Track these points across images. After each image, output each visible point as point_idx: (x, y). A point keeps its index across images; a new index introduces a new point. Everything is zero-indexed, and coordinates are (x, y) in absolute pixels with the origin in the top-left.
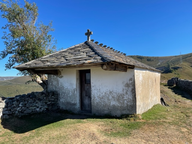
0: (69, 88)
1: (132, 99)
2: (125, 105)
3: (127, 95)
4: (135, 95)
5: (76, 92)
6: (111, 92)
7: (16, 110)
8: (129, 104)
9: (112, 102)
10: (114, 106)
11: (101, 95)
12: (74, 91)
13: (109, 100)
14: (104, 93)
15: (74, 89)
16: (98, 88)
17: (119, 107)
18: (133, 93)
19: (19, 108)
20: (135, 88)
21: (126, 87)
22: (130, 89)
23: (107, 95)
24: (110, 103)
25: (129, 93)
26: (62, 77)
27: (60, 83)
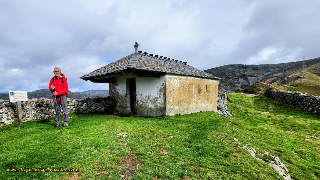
0: (122, 94)
1: (163, 101)
2: (159, 107)
3: (160, 99)
4: (166, 98)
5: (126, 97)
6: (149, 97)
7: (81, 108)
8: (161, 106)
9: (150, 105)
10: (151, 108)
11: (143, 99)
12: (125, 97)
13: (147, 103)
14: (144, 98)
15: (125, 95)
16: (141, 94)
17: (155, 109)
18: (164, 96)
19: (83, 107)
20: (166, 92)
21: (159, 91)
22: (162, 93)
23: (147, 99)
24: (148, 105)
25: (162, 96)
26: (117, 85)
27: (116, 90)
